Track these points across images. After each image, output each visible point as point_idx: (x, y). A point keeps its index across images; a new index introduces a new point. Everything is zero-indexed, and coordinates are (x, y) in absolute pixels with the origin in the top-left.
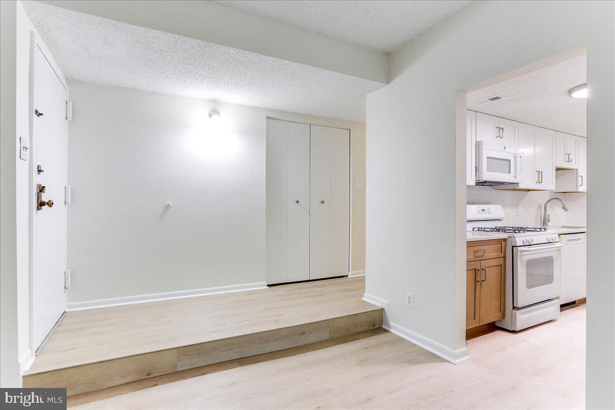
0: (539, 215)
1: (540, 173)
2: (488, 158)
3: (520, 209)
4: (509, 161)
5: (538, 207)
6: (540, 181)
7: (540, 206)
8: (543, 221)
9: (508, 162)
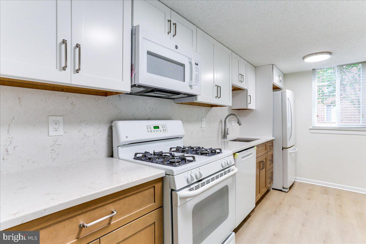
0: (221, 129)
1: (219, 88)
2: (149, 53)
3: (204, 125)
4: (183, 65)
5: (220, 123)
6: (219, 96)
7: (221, 121)
8: (223, 134)
9: (182, 68)
